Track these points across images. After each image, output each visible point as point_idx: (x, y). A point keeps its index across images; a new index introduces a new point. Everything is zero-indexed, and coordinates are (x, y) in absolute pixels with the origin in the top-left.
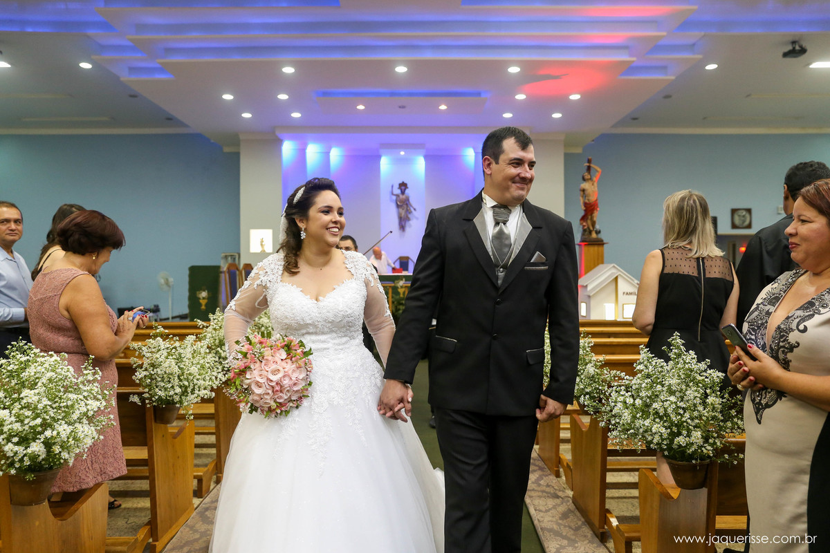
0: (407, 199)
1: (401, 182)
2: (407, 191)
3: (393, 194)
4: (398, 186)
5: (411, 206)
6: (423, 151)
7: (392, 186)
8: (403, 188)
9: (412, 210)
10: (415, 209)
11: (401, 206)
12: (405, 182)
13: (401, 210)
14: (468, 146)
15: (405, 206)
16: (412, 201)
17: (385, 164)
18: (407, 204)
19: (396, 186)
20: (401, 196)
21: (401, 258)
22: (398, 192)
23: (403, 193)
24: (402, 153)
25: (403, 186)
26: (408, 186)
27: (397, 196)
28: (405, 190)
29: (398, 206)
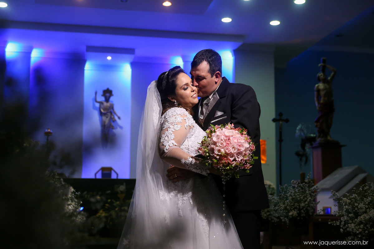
0: (112, 107)
1: (105, 88)
2: (112, 99)
3: (96, 102)
4: (101, 93)
5: (115, 113)
6: (131, 57)
7: (96, 93)
8: (108, 95)
9: (116, 118)
10: (119, 118)
11: (105, 114)
12: (110, 89)
13: (104, 118)
14: (176, 54)
15: (109, 114)
16: (117, 109)
17: (89, 70)
18: (111, 113)
19: (100, 93)
20: (105, 104)
21: (103, 169)
22: (102, 99)
23: (107, 100)
24: (109, 58)
25: (108, 93)
26: (113, 93)
27: (101, 103)
28: (110, 97)
29: (101, 114)
